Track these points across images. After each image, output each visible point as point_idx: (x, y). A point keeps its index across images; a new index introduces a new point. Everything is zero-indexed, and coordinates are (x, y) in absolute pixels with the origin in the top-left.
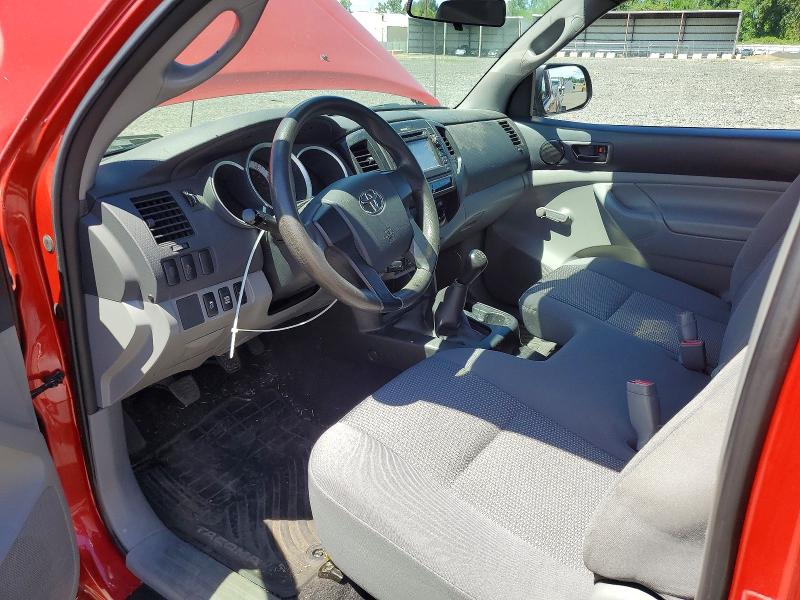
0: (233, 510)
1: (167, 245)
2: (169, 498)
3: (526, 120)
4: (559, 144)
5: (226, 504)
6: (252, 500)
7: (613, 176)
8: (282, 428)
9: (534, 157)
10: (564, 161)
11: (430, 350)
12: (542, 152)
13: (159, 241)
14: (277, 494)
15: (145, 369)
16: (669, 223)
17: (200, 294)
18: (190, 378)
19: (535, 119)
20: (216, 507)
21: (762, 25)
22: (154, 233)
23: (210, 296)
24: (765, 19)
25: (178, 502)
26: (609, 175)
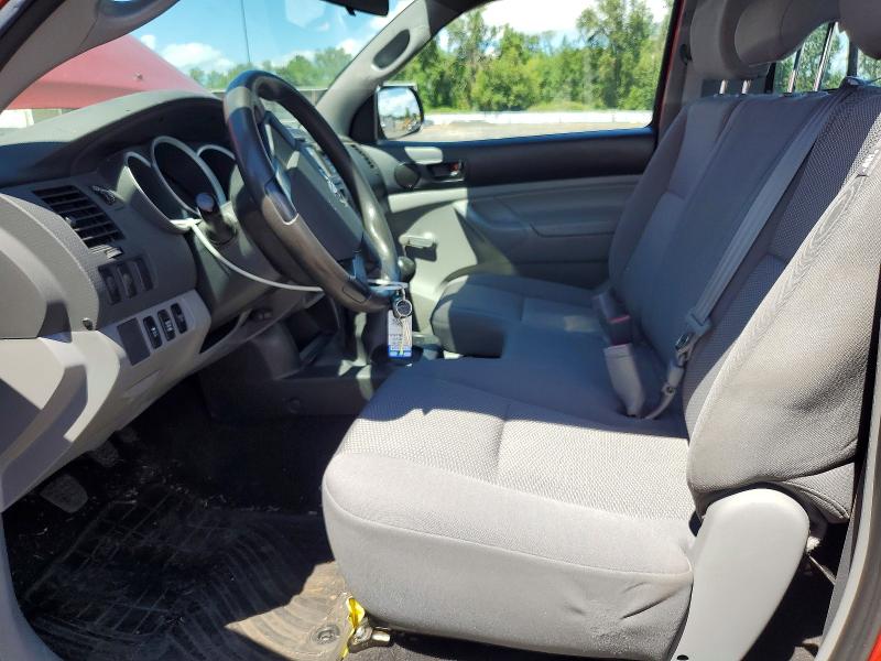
0: (176, 633)
1: (101, 248)
2: (75, 649)
3: (372, 143)
4: (412, 165)
5: (163, 629)
6: (198, 613)
7: (469, 193)
8: (190, 525)
9: (389, 181)
10: (421, 181)
11: (364, 380)
12: (397, 176)
13: (90, 244)
14: (226, 596)
15: (72, 434)
16: (539, 228)
17: (140, 317)
18: (68, 477)
19: (380, 142)
20: (152, 637)
21: (436, 97)
22: (81, 234)
23: (149, 322)
24: (437, 91)
25: (91, 648)
26: (463, 192)
